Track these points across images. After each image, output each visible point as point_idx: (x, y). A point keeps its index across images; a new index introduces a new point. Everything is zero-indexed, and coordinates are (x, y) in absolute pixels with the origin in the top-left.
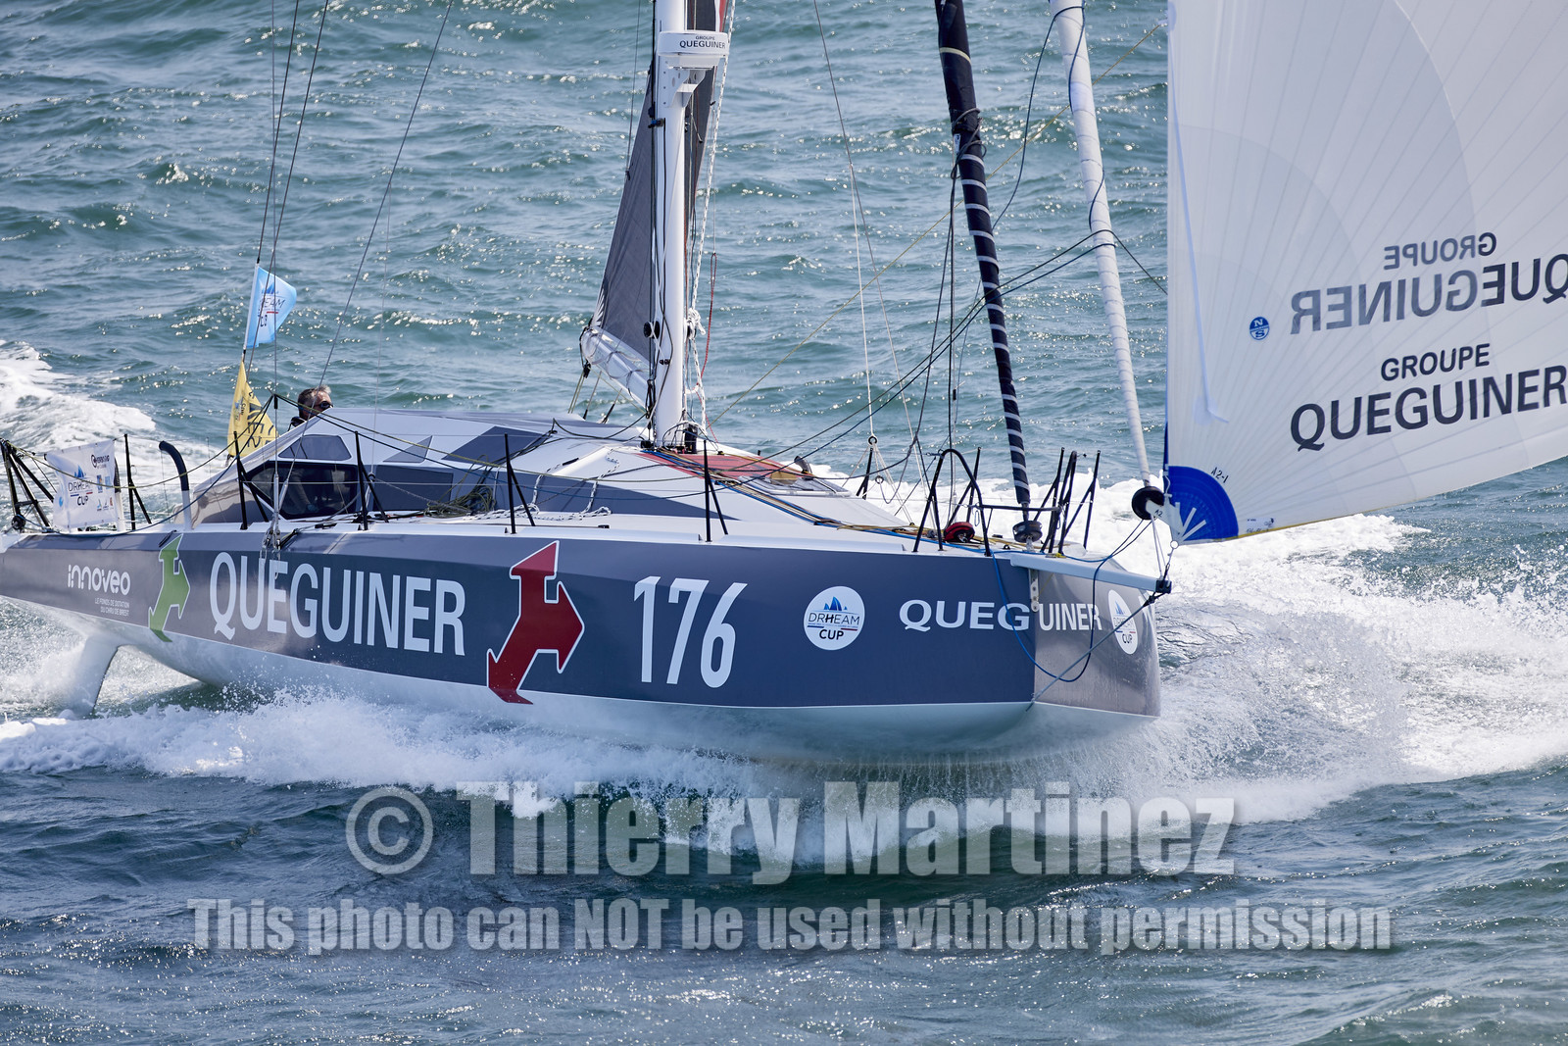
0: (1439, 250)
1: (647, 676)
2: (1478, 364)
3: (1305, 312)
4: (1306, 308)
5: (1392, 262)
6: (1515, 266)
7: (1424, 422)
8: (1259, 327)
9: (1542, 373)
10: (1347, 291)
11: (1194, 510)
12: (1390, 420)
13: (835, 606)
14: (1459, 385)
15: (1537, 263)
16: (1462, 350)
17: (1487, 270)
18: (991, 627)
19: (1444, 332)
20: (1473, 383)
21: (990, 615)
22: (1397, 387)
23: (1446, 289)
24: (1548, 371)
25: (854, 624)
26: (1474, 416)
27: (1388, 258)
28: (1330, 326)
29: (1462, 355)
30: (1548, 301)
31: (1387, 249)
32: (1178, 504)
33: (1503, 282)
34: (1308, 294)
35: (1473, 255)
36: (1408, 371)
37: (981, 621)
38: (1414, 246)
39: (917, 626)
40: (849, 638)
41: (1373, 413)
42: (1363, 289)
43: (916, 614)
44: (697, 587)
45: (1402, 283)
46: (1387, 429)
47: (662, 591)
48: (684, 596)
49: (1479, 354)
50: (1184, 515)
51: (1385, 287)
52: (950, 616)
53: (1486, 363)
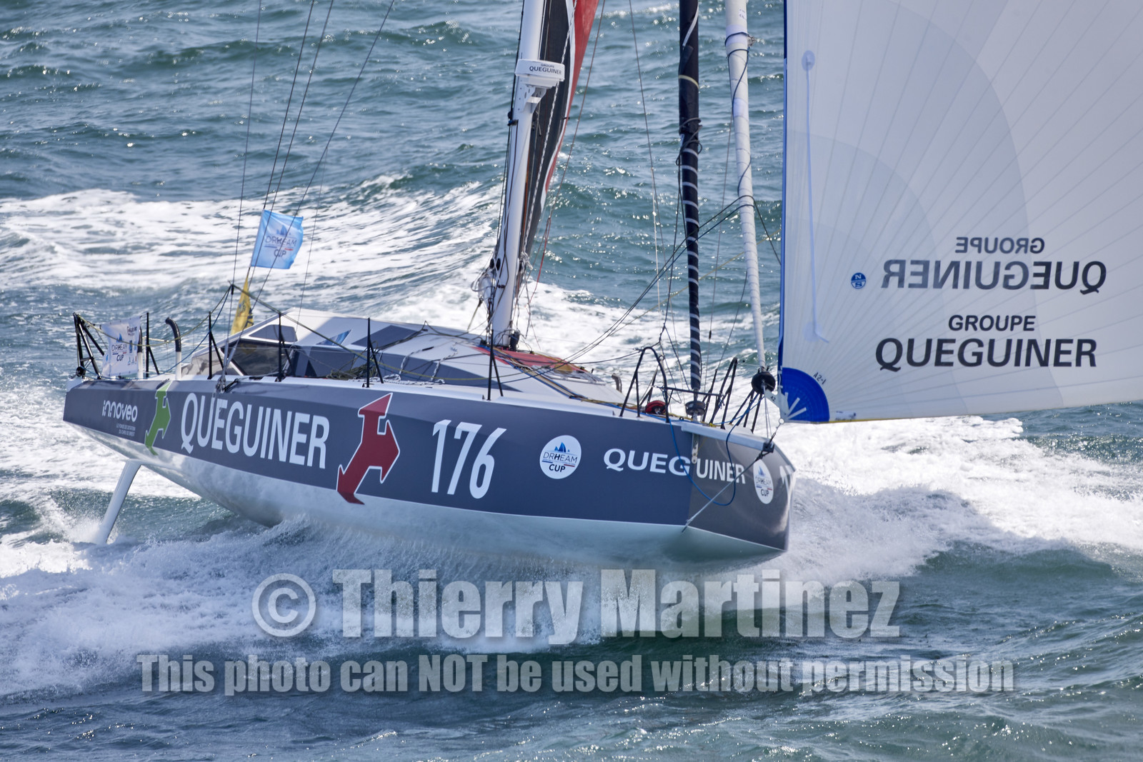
0: (999, 245)
1: (435, 489)
2: (1025, 329)
3: (893, 274)
4: (894, 272)
5: (962, 248)
6: (1059, 265)
7: (979, 362)
8: (858, 280)
9: (1075, 343)
10: (926, 264)
11: (798, 399)
12: (954, 358)
13: (562, 449)
14: (1009, 342)
15: (1076, 265)
16: (1014, 317)
17: (1036, 264)
18: (663, 471)
19: (1001, 303)
20: (1020, 342)
21: (664, 463)
22: (961, 336)
23: (1003, 272)
24: (1081, 342)
25: (573, 462)
26: (1017, 363)
27: (959, 245)
28: (911, 286)
29: (1013, 321)
30: (1084, 292)
31: (958, 238)
32: (787, 394)
33: (1048, 275)
34: (896, 262)
35: (1026, 252)
36: (970, 326)
37: (658, 467)
38: (980, 239)
39: (615, 467)
40: (568, 472)
41: (940, 352)
42: (938, 264)
43: (615, 458)
44: (473, 429)
45: (968, 264)
46: (950, 364)
47: (451, 430)
48: (465, 434)
49: (1027, 322)
50: (790, 402)
51: (955, 265)
52: (638, 461)
53: (1032, 329)
